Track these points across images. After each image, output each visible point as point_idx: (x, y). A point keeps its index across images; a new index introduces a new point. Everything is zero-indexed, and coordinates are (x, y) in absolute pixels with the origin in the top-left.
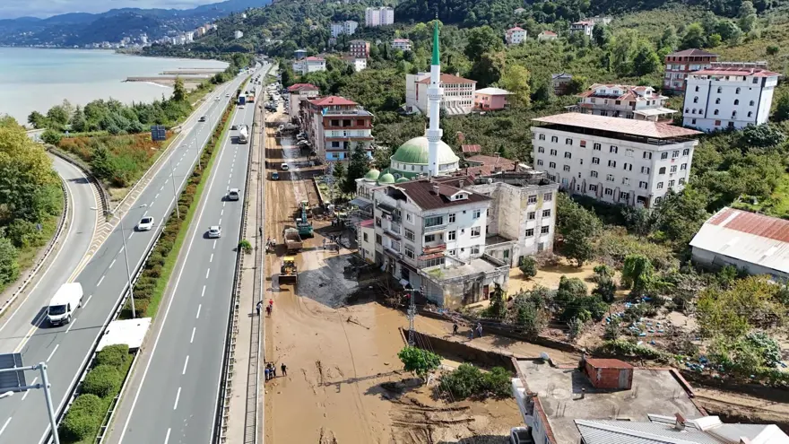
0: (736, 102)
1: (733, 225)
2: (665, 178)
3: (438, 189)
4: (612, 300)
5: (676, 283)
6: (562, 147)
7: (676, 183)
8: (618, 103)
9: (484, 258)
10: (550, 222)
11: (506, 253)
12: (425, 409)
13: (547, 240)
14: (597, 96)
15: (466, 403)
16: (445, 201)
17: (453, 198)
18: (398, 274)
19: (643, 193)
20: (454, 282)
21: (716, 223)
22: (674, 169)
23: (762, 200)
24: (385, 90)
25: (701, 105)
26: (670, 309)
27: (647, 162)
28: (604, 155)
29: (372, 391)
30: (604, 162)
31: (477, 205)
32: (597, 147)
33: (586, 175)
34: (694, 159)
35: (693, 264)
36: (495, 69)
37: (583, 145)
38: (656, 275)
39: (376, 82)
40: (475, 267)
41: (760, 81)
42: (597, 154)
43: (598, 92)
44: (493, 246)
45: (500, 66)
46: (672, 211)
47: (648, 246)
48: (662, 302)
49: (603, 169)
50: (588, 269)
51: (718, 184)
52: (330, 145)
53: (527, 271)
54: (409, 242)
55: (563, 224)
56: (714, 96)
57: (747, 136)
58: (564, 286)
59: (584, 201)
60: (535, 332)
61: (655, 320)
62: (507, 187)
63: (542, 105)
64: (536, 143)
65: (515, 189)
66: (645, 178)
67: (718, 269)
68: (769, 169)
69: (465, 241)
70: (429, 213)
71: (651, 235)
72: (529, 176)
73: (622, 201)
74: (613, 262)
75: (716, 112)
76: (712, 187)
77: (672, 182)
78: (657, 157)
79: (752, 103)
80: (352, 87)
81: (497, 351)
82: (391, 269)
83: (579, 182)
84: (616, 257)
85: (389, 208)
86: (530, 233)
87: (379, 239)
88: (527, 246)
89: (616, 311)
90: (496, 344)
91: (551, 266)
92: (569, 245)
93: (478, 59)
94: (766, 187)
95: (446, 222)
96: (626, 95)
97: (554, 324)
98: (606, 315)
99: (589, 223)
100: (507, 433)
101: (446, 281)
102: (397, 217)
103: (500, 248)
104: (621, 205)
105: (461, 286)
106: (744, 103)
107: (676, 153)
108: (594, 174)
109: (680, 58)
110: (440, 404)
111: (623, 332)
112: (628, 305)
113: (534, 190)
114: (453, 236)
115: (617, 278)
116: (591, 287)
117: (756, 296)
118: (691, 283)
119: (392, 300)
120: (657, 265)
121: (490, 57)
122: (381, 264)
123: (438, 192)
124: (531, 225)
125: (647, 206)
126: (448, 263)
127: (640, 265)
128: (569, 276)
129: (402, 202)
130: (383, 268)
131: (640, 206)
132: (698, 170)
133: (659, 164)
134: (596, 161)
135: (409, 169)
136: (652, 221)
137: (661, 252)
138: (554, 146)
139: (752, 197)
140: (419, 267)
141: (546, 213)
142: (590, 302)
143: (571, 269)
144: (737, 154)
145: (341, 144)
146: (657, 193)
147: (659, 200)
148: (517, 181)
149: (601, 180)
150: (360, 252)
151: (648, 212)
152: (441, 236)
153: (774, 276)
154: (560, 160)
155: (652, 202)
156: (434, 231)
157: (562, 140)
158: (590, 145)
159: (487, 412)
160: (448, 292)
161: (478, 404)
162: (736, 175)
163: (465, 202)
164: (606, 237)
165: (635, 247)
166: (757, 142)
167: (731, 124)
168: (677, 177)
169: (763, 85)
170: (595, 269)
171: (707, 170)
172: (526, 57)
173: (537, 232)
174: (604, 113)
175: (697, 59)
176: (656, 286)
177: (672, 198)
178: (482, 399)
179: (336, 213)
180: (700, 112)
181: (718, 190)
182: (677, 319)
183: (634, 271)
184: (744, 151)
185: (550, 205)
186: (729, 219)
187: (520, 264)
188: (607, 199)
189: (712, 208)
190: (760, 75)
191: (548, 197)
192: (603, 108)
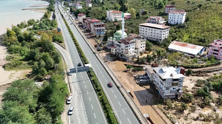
0: (178, 18)
1: (175, 44)
2: (164, 36)
3: (127, 41)
4: (155, 57)
5: (165, 54)
6: (145, 30)
7: (166, 36)
8: (155, 20)
9: (134, 52)
10: (145, 45)
11: (138, 51)
12: (131, 73)
13: (144, 48)
14: (151, 19)
15: (136, 72)
16: (128, 43)
17: (130, 43)
18: (120, 56)
19: (160, 39)
20: (131, 56)
21: (172, 44)
22: (166, 34)
23: (181, 38)
24: (101, 14)
25: (172, 19)
26: (164, 58)
27: (161, 33)
28: (153, 32)
29: (123, 72)
30: (153, 33)
31: (133, 43)
32: (152, 30)
33: (150, 35)
34: (169, 31)
35: (169, 51)
36: (126, 8)
37: (149, 30)
38: (162, 53)
39: (98, 12)
40: (134, 54)
41: (182, 14)
42: (152, 31)
43: (152, 18)
44: (136, 50)
45: (128, 7)
46: (165, 42)
47: (161, 48)
48: (163, 57)
49: (153, 34)
50: (151, 53)
51: (174, 36)
52: (96, 31)
53: (141, 54)
54: (122, 50)
55: (146, 45)
56: (174, 17)
57: (180, 26)
58: (148, 56)
59: (150, 41)
60: (144, 63)
61: (162, 60)
62: (137, 40)
63: (139, 17)
64: (140, 29)
65: (139, 40)
66: (161, 36)
67: (172, 51)
68: (183, 33)
69: (131, 49)
70: (126, 45)
71: (162, 46)
72: (141, 37)
73: (157, 40)
74: (155, 51)
75: (174, 20)
76: (173, 37)
77: (165, 36)
78: (162, 32)
79: (181, 18)
80: (92, 13)
81: (139, 66)
82: (118, 55)
83: (149, 37)
84: (156, 51)
85: (118, 45)
86: (141, 47)
87: (116, 50)
88: (141, 50)
89: (156, 59)
90: (138, 65)
91: (145, 53)
92: (148, 49)
93: (122, 5)
94: (182, 36)
95: (128, 47)
96: (157, 19)
97: (147, 62)
98: (155, 60)
99: (151, 45)
100: (143, 75)
101: (130, 56)
102: (120, 46)
103: (137, 50)
104: (156, 41)
105: (132, 57)
106: (180, 18)
107: (166, 31)
108: (151, 35)
109: (168, 7)
110: (133, 72)
111: (157, 62)
112: (158, 58)
113: (142, 40)
114: (130, 49)
115: (156, 54)
116: (152, 56)
117: (176, 55)
118: (168, 54)
119: (121, 60)
120: (163, 51)
121: (125, 5)
122: (116, 54)
123: (127, 42)
124: (142, 46)
125: (161, 41)
126: (129, 53)
127: (160, 52)
128: (148, 54)
129: (121, 44)
130: (117, 55)
131: (160, 41)
132: (170, 33)
133: (163, 33)
134: (152, 33)
135: (118, 37)
136: (162, 44)
137: (163, 49)
138: (144, 30)
139: (180, 38)
140: (125, 54)
141: (144, 44)
142: (152, 58)
143: (148, 53)
144: (177, 30)
145: (99, 31)
146: (163, 38)
147: (163, 40)
148: (139, 38)
149: (153, 36)
150: (112, 53)
151: (161, 42)
152: (128, 49)
153: (180, 52)
154: (145, 33)
155: (162, 40)
156: (126, 48)
157: (145, 29)
158: (150, 30)
159: (139, 73)
160: (130, 58)
161: (138, 72)
162: (177, 34)
163: (131, 43)
164: (154, 47)
165: (159, 49)
166: (181, 27)
167: (177, 23)
168: (166, 35)
169: (183, 15)
170: (153, 53)
171: (172, 33)
172: (133, 3)
173: (143, 47)
174: (153, 23)
175: (171, 7)
176: (162, 55)
177: (166, 39)
178: (139, 71)
179: (103, 46)
180: (171, 20)
181: (174, 37)
182: (165, 60)
183: (159, 53)
184: (179, 29)
185: (145, 42)
186: (174, 43)
187: (140, 53)
188: (154, 40)
189: (172, 41)
190: (182, 13)
191: (144, 41)
192: (153, 21)
